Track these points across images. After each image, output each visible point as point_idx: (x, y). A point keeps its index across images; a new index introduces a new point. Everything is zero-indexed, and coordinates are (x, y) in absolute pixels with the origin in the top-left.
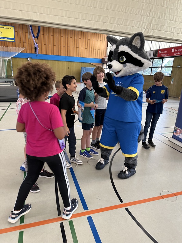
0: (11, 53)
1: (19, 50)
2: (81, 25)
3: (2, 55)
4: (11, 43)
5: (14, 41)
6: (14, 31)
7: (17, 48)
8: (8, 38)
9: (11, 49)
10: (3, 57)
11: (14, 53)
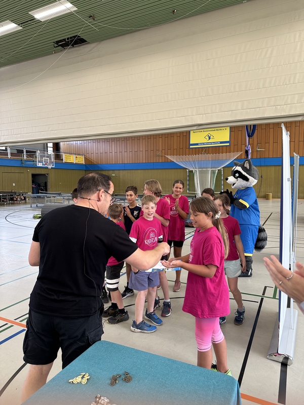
0: (223, 161)
1: (234, 156)
2: (266, 115)
3: (210, 165)
4: (224, 148)
5: (228, 144)
6: (230, 132)
7: (232, 154)
8: (221, 143)
9: (223, 156)
10: (211, 168)
11: (227, 160)
